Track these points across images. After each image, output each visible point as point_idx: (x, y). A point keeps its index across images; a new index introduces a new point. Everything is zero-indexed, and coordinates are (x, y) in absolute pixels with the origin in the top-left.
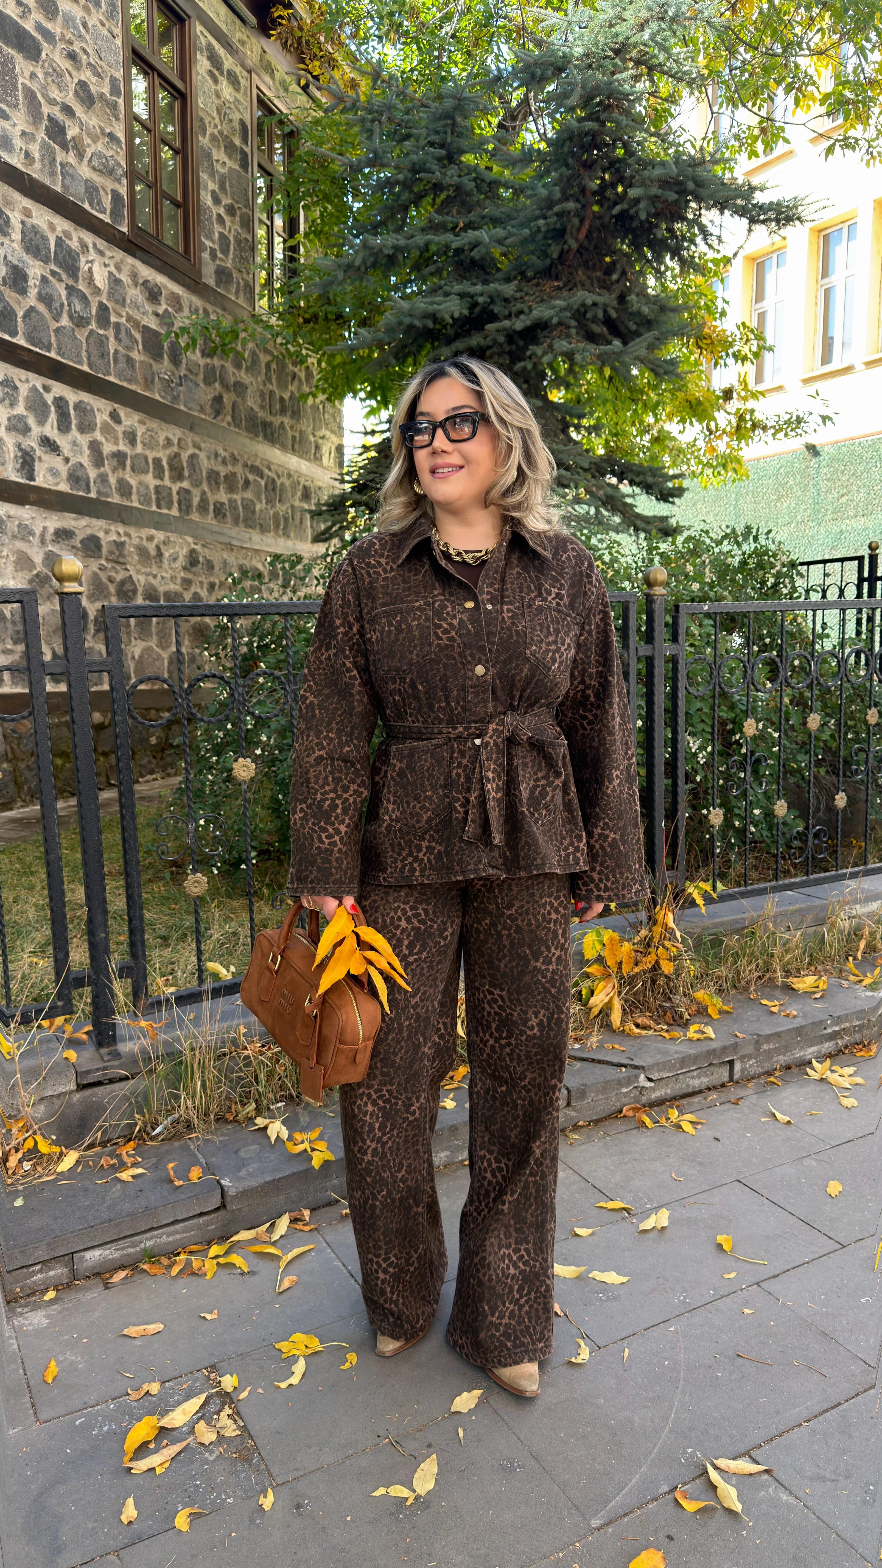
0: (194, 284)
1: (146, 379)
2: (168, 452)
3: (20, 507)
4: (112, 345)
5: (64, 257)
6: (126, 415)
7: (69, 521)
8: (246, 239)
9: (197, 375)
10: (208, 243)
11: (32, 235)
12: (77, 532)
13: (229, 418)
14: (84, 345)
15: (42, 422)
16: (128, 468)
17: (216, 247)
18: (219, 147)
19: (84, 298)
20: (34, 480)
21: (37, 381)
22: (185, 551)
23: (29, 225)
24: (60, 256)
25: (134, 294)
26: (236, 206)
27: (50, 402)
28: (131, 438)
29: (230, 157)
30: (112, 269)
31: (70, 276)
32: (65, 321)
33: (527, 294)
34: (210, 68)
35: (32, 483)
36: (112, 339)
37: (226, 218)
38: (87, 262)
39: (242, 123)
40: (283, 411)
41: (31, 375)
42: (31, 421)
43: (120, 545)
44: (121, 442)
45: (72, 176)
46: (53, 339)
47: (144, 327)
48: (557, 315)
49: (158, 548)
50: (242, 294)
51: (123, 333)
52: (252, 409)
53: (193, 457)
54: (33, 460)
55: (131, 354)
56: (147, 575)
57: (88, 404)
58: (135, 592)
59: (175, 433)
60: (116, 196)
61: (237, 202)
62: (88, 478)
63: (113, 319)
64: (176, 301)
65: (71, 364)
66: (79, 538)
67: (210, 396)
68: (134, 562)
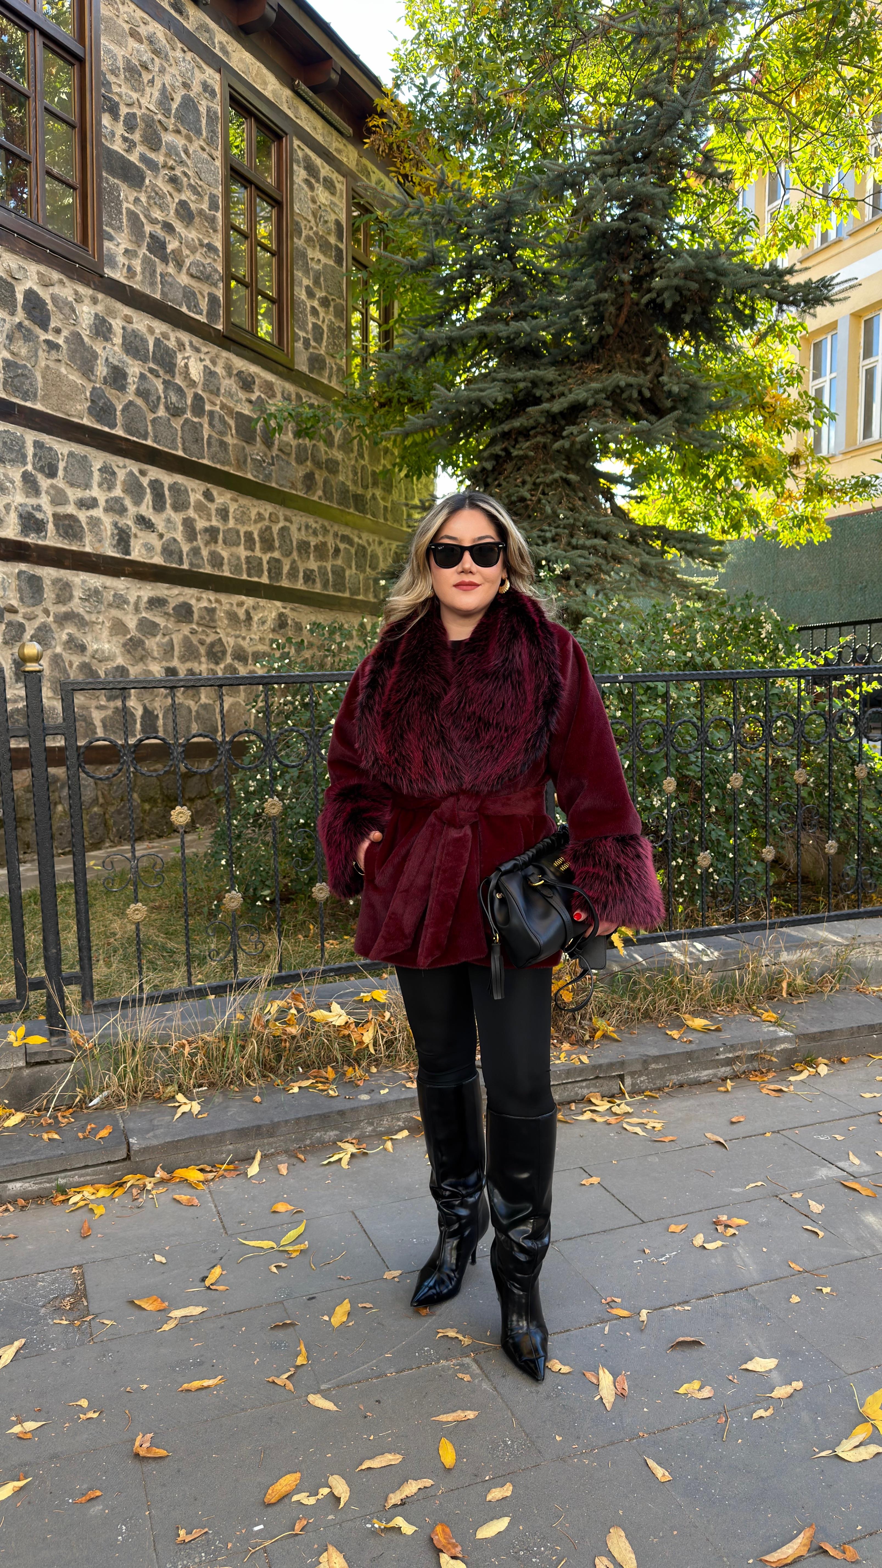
0: (288, 372)
1: (238, 460)
2: (259, 525)
3: (115, 579)
4: (206, 432)
5: (162, 356)
6: (220, 494)
7: (162, 590)
8: (340, 328)
9: (289, 455)
10: (302, 334)
11: (132, 339)
12: (170, 600)
13: (320, 493)
14: (179, 433)
15: (137, 503)
16: (220, 541)
17: (310, 336)
18: (314, 247)
19: (180, 390)
20: (129, 554)
21: (134, 467)
22: (274, 614)
23: (129, 330)
24: (158, 356)
25: (228, 383)
26: (330, 298)
27: (145, 485)
28: (223, 513)
29: (325, 255)
30: (208, 362)
31: (166, 372)
32: (161, 412)
33: (569, 377)
34: (306, 177)
35: (128, 557)
36: (206, 426)
37: (319, 309)
38: (184, 358)
39: (338, 223)
40: (375, 484)
41: (128, 462)
42: (128, 502)
43: (211, 611)
44: (214, 518)
45: (171, 285)
46: (150, 428)
47: (237, 413)
48: (593, 397)
49: (248, 613)
50: (334, 378)
51: (217, 420)
52: (343, 483)
53: (283, 529)
54: (129, 537)
55: (225, 439)
56: (237, 637)
57: (182, 485)
58: (224, 652)
59: (267, 508)
60: (213, 299)
61: (331, 294)
62: (181, 551)
63: (207, 407)
64: (269, 388)
65: (166, 450)
66: (172, 605)
67: (301, 474)
68: (224, 626)
